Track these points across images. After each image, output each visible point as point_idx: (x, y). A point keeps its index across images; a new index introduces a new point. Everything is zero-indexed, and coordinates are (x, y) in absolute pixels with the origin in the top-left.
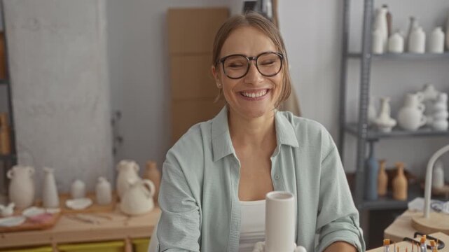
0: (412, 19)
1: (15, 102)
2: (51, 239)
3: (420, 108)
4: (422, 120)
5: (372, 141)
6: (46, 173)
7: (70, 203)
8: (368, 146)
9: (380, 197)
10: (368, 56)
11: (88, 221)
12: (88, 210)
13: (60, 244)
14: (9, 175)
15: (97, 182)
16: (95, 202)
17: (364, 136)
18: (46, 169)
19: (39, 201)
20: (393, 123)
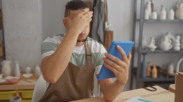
0: (162, 6)
1: (5, 36)
2: (15, 88)
3: (169, 42)
4: (170, 46)
5: (144, 54)
6: (15, 63)
7: (24, 75)
8: (142, 56)
9: (147, 77)
10: (142, 20)
11: (30, 82)
12: (31, 78)
13: (19, 90)
14: (2, 64)
15: (35, 67)
16: (34, 75)
17: (140, 52)
18: (16, 62)
19: (13, 74)
20: (155, 47)
